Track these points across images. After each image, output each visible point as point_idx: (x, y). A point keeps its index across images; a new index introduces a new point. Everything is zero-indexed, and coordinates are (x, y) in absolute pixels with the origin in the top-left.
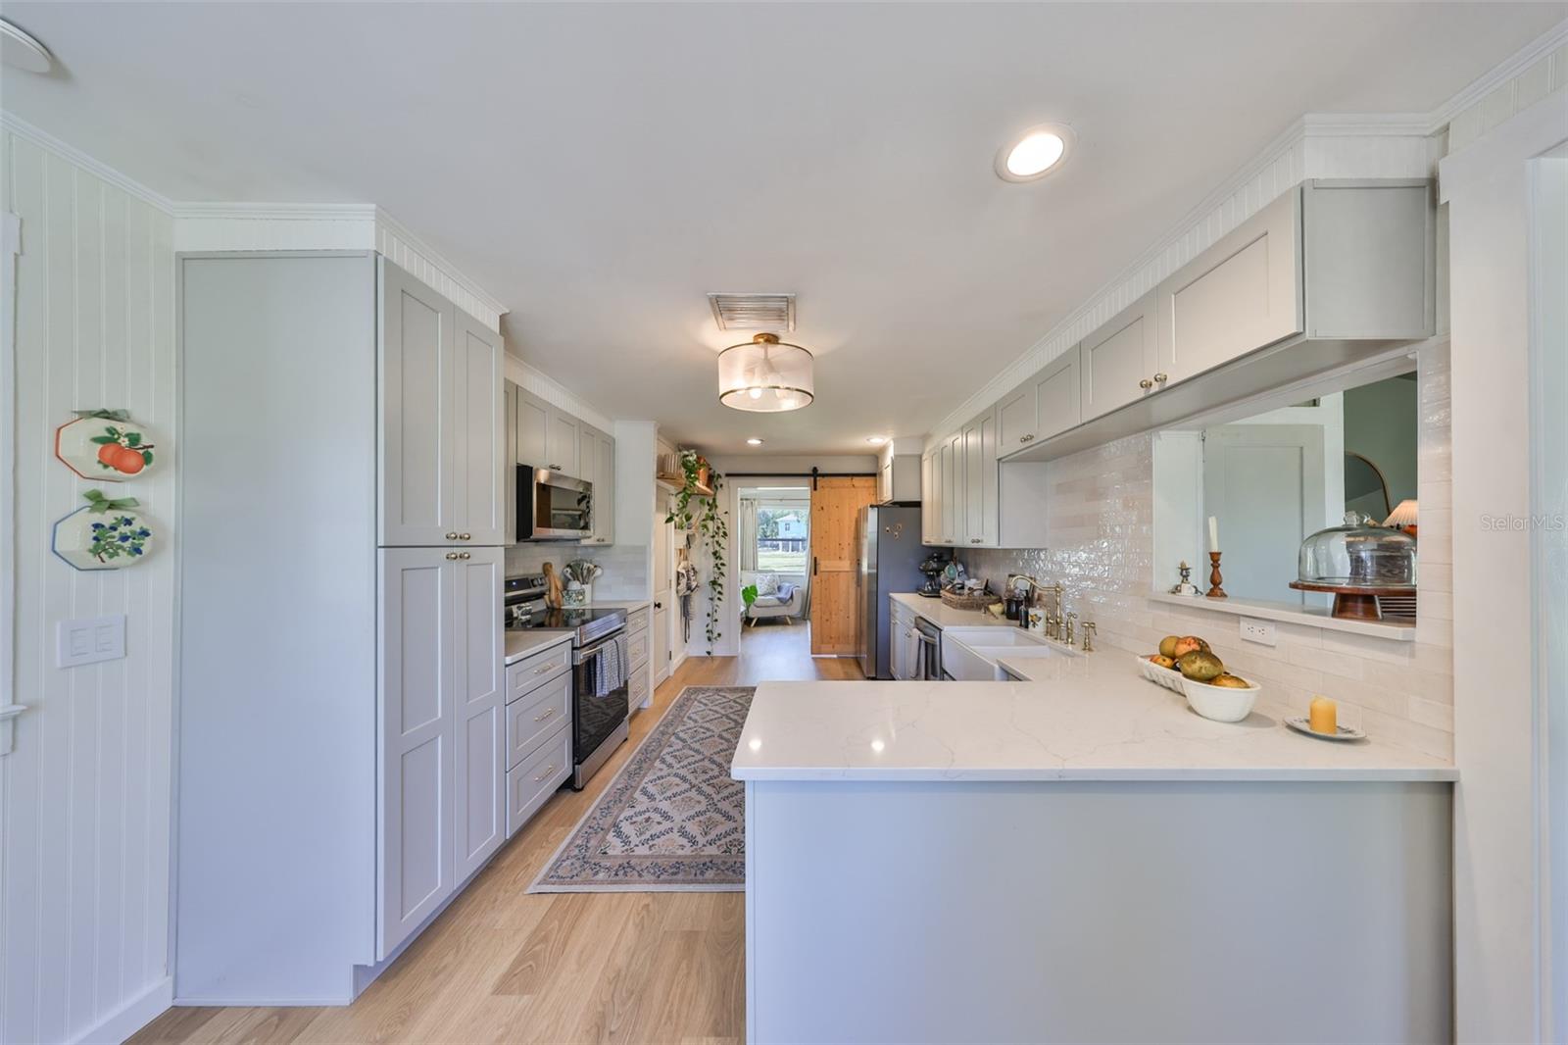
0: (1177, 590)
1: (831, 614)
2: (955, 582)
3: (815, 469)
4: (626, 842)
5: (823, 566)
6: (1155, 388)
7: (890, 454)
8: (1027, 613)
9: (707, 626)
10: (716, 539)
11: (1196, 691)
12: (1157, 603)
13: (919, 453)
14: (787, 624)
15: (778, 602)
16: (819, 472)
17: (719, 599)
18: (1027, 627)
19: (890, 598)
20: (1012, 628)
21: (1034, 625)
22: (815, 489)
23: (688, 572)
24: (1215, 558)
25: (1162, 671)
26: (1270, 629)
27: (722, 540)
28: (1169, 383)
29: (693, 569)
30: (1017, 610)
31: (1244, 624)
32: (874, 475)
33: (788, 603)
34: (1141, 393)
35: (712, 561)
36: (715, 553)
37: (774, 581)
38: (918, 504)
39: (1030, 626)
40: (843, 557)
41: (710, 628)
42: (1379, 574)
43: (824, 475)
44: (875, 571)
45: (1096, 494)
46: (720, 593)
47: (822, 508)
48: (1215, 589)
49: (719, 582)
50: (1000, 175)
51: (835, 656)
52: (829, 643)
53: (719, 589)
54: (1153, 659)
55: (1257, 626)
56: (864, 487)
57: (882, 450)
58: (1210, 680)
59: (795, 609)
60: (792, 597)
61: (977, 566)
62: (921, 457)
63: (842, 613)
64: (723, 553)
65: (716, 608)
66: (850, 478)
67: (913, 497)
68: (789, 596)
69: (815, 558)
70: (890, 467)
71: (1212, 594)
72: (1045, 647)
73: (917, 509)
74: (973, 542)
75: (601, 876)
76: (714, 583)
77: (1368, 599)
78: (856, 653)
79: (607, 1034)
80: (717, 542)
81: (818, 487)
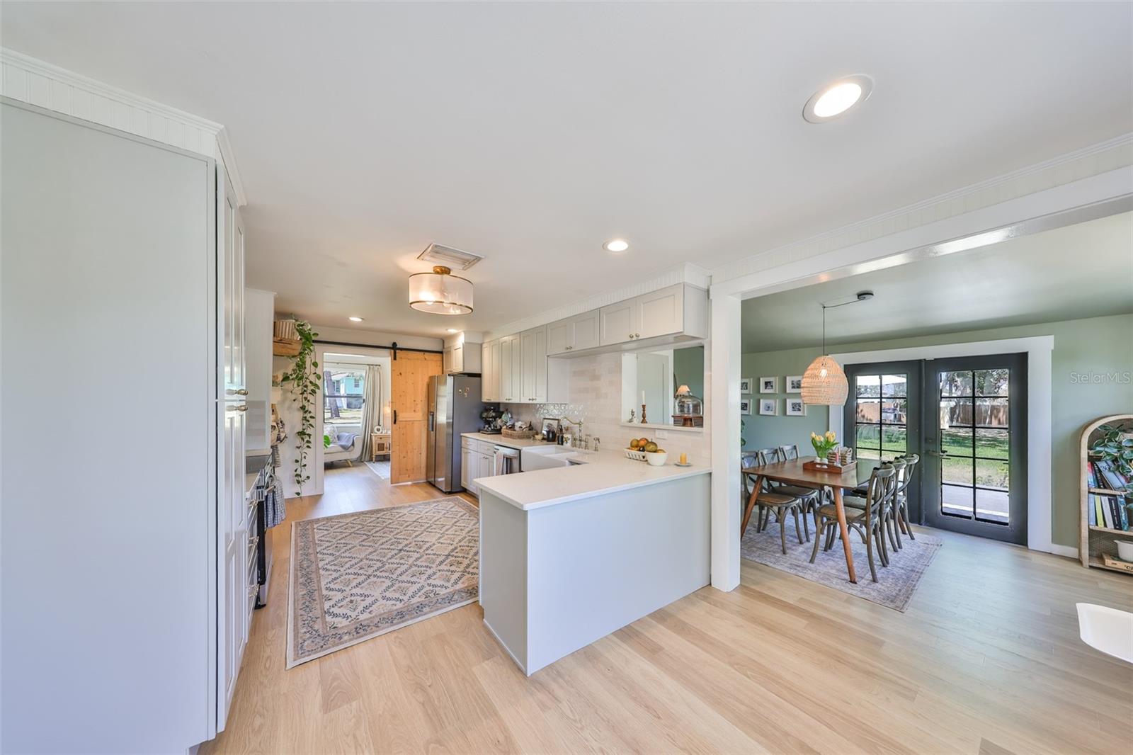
0: (631, 421)
1: (407, 453)
2: (508, 424)
3: (394, 344)
4: (346, 616)
5: (401, 417)
6: (635, 338)
7: (460, 341)
8: (562, 437)
9: (296, 471)
10: (305, 395)
11: (650, 456)
12: (624, 426)
13: (480, 342)
14: (349, 466)
15: (341, 449)
16: (398, 347)
17: (308, 447)
18: (562, 444)
19: (461, 436)
20: (554, 446)
21: (567, 442)
22: (395, 359)
23: (277, 424)
24: (644, 406)
25: (635, 452)
26: (665, 433)
27: (310, 397)
28: (640, 338)
29: (281, 422)
30: (554, 437)
31: (657, 432)
32: (441, 353)
33: (350, 449)
34: (629, 339)
35: (300, 414)
36: (303, 408)
37: (334, 431)
38: (479, 376)
39: (564, 444)
40: (417, 410)
41: (298, 472)
42: (693, 412)
43: (402, 349)
44: (451, 421)
45: (595, 377)
46: (308, 442)
47: (401, 374)
48: (644, 421)
49: (308, 432)
50: (604, 246)
51: (410, 483)
52: (406, 474)
53: (307, 438)
54: (629, 448)
55: (661, 432)
56: (432, 360)
57: (452, 337)
58: (655, 452)
59: (356, 453)
60: (353, 444)
61: (519, 414)
62: (481, 345)
63: (416, 451)
64: (309, 407)
65: (304, 455)
66: (423, 353)
67: (477, 371)
68: (350, 443)
69: (395, 411)
70: (461, 350)
71: (642, 422)
72: (576, 453)
73: (478, 379)
74: (530, 400)
75: (346, 638)
76: (301, 434)
77: (691, 419)
78: (427, 479)
79: (429, 688)
80: (306, 398)
81: (397, 358)
